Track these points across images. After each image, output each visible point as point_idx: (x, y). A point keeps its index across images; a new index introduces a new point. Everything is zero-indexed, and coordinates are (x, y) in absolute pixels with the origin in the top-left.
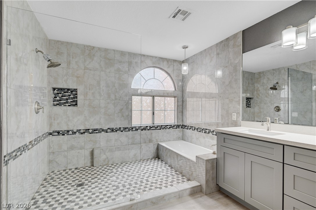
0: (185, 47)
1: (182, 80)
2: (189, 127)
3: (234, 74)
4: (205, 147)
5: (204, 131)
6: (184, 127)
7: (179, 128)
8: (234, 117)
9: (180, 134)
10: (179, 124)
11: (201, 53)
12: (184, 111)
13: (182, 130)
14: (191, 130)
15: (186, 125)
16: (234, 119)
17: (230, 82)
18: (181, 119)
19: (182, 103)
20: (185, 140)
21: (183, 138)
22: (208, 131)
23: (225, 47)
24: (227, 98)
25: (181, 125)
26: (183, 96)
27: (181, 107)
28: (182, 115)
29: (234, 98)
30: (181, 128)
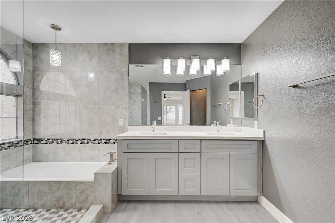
0: (56, 28)
1: (33, 72)
2: (51, 141)
3: (121, 81)
4: (82, 161)
5: (79, 142)
6: (36, 141)
7: (28, 144)
8: (121, 123)
9: (29, 153)
10: (27, 138)
11: (74, 45)
12: (37, 118)
13: (33, 147)
14: (55, 143)
15: (41, 137)
16: (121, 125)
17: (116, 89)
18: (31, 130)
19: (32, 106)
20: (39, 161)
21: (35, 159)
22: (86, 141)
23: (110, 51)
24: (113, 104)
25: (31, 139)
26: (36, 96)
27: (31, 112)
28: (33, 125)
29: (121, 104)
30: (31, 144)
